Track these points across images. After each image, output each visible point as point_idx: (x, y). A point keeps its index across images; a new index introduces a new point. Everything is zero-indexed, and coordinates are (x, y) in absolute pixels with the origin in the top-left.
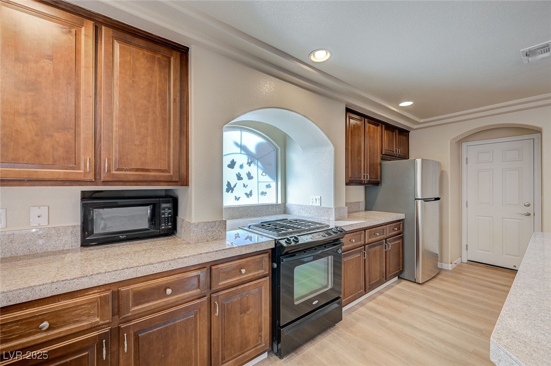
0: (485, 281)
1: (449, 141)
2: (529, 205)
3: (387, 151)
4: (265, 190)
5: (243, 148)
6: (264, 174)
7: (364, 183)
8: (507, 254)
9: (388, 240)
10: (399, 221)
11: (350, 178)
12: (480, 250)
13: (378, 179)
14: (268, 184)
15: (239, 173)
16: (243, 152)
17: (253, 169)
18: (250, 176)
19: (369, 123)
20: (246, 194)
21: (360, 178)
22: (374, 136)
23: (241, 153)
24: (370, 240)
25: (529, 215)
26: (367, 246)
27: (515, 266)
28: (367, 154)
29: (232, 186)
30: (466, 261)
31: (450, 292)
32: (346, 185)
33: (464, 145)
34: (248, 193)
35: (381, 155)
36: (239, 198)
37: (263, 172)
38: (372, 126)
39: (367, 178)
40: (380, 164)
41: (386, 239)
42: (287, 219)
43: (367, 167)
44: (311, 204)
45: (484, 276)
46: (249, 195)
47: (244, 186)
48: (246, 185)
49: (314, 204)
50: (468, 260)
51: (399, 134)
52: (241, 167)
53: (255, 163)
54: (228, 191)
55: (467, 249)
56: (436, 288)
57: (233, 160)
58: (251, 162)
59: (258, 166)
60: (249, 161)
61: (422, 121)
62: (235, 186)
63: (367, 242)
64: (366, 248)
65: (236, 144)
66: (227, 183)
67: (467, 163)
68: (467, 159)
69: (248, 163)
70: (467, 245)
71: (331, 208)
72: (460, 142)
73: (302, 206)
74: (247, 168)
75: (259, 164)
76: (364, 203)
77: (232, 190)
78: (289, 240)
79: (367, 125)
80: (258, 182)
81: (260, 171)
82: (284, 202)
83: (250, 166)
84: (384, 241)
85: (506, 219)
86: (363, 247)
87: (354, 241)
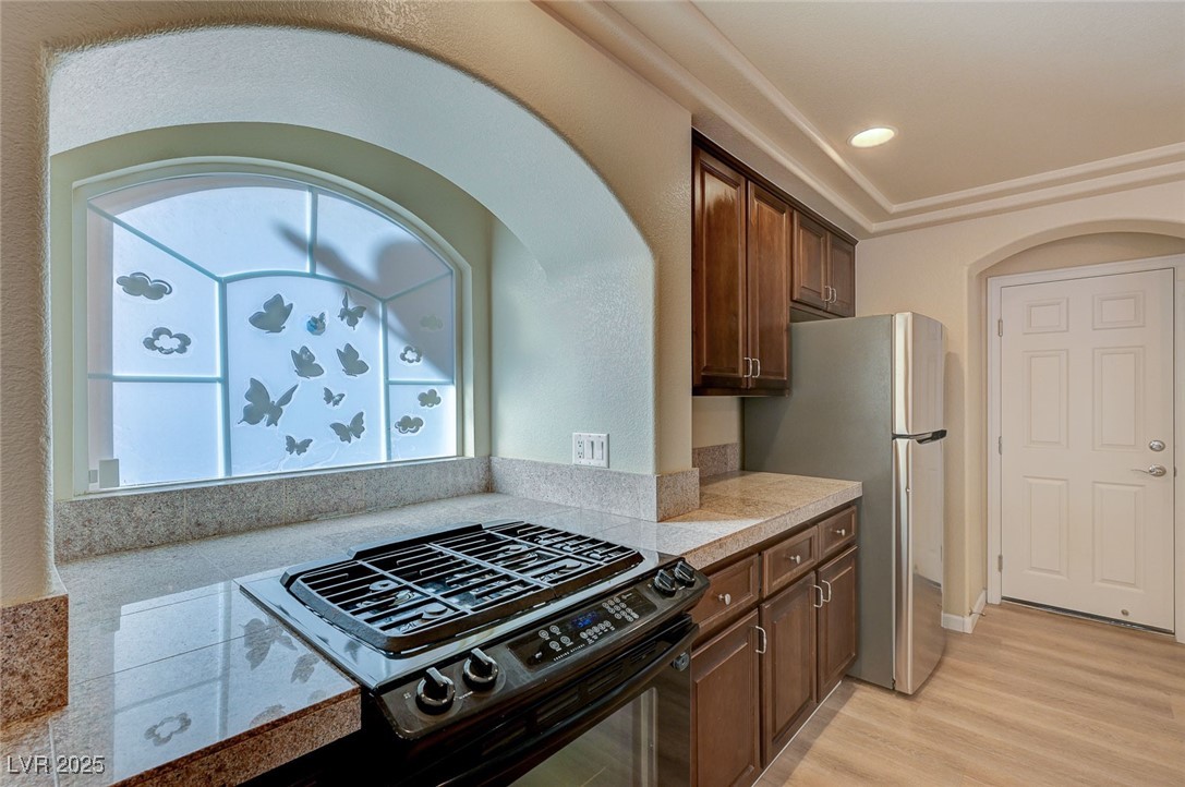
0: (1068, 664)
1: (966, 268)
2: (1161, 448)
3: (806, 292)
4: (414, 410)
5: (321, 254)
6: (410, 355)
7: (744, 386)
8: (1103, 580)
9: (821, 570)
10: (847, 506)
11: (705, 369)
12: (1033, 568)
13: (783, 376)
14: (426, 390)
15: (305, 350)
16: (319, 272)
17: (369, 338)
18: (352, 362)
19: (758, 197)
20: (337, 427)
21: (736, 371)
22: (772, 239)
23: (313, 275)
24: (777, 584)
25: (1162, 472)
26: (766, 606)
27: (1125, 613)
28: (754, 296)
29: (274, 398)
30: (997, 601)
31: (998, 722)
32: (693, 394)
33: (994, 284)
34: (347, 423)
35: (791, 304)
36: (307, 443)
37: (407, 350)
38: (766, 209)
39: (754, 373)
40: (789, 330)
41: (816, 569)
42: (479, 528)
43: (753, 335)
44: (575, 460)
45: (1058, 647)
46: (349, 431)
47: (329, 397)
48: (335, 393)
49: (584, 462)
50: (1003, 598)
51: (834, 246)
52: (316, 325)
53: (374, 316)
54: (251, 416)
55: (1000, 569)
56: (955, 708)
57: (278, 299)
58: (359, 312)
59: (386, 327)
60: (351, 307)
61: (895, 208)
62: (287, 398)
63: (766, 593)
64: (764, 613)
65: (292, 238)
66: (248, 387)
67: (1000, 333)
68: (1000, 321)
69: (344, 314)
70: (1000, 558)
71: (642, 477)
72: (984, 276)
73: (546, 466)
74: (338, 333)
75: (391, 318)
76: (737, 450)
77: (275, 414)
78: (435, 689)
79: (755, 203)
80: (388, 384)
81: (397, 347)
82: (484, 452)
83: (353, 323)
84: (813, 574)
85: (1100, 485)
86: (755, 613)
87: (728, 598)
